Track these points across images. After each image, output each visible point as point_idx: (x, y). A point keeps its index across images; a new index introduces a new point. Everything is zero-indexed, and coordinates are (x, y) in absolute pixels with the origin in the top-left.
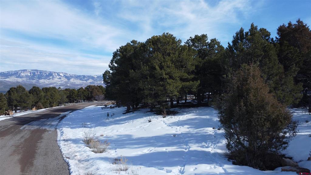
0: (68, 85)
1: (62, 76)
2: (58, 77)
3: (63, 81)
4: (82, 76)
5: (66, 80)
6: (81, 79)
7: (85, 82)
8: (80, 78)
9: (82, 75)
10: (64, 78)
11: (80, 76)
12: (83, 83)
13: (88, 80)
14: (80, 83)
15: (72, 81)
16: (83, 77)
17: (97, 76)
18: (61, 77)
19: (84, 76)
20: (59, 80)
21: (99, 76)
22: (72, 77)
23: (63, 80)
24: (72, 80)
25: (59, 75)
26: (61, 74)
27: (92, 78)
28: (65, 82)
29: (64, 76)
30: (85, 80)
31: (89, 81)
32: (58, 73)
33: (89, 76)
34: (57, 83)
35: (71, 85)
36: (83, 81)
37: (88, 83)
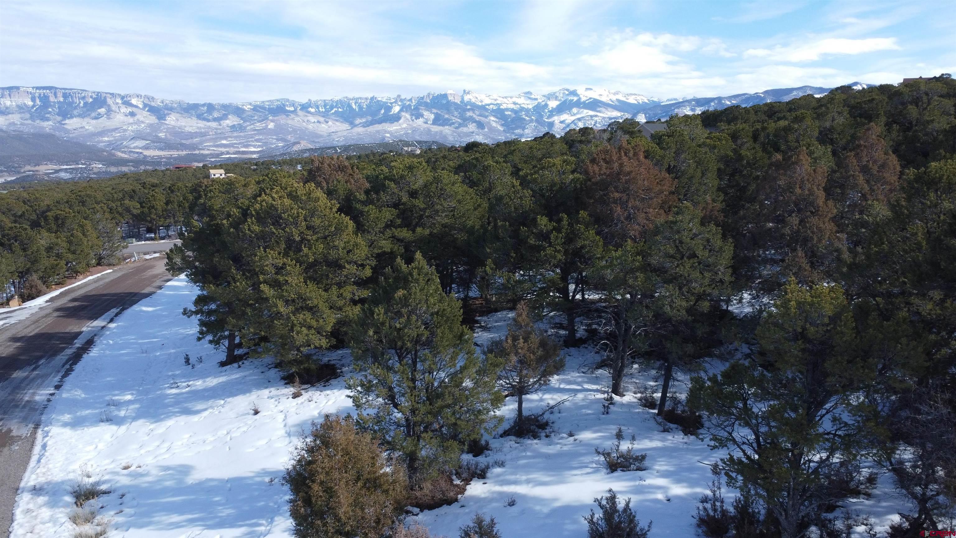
0: (162, 135)
1: (136, 107)
2: (124, 110)
3: (143, 122)
4: (204, 105)
5: (153, 119)
6: (200, 117)
7: (214, 125)
8: (199, 112)
9: (202, 103)
10: (145, 113)
11: (195, 106)
12: (209, 127)
13: (225, 117)
14: (198, 128)
15: (173, 123)
16: (206, 108)
17: (250, 104)
18: (134, 110)
19: (211, 107)
20: (131, 120)
21: (260, 107)
22: (169, 109)
23: (142, 119)
24: (172, 120)
25: (128, 104)
26: (134, 101)
27: (238, 111)
28: (150, 126)
29: (145, 105)
30: (215, 120)
31: (228, 122)
32: (123, 98)
33: (225, 107)
34: (125, 130)
35: (168, 136)
36: (208, 121)
37: (224, 128)
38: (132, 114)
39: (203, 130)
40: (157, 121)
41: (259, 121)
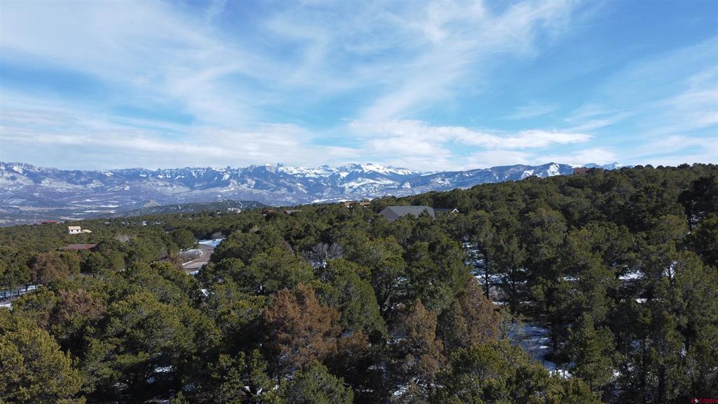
0: (37, 195)
1: (17, 172)
2: (6, 175)
3: (21, 184)
4: (73, 172)
5: (30, 182)
6: (69, 181)
7: (80, 187)
8: (69, 177)
9: (73, 170)
10: (24, 178)
11: (67, 172)
12: (77, 189)
13: (90, 181)
14: (67, 189)
15: (47, 185)
16: (75, 174)
17: (111, 172)
18: (15, 174)
19: (79, 174)
20: (12, 183)
21: (119, 174)
22: (44, 174)
23: (21, 182)
24: (45, 183)
25: (9, 169)
26: (15, 168)
27: (101, 177)
28: (27, 187)
29: (25, 172)
30: (82, 183)
31: (92, 185)
32: (6, 165)
33: (90, 173)
34: (6, 191)
35: (42, 195)
36: (76, 184)
37: (88, 189)
38: (13, 178)
39: (71, 191)
40: (33, 184)
41: (117, 185)
